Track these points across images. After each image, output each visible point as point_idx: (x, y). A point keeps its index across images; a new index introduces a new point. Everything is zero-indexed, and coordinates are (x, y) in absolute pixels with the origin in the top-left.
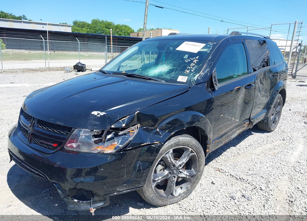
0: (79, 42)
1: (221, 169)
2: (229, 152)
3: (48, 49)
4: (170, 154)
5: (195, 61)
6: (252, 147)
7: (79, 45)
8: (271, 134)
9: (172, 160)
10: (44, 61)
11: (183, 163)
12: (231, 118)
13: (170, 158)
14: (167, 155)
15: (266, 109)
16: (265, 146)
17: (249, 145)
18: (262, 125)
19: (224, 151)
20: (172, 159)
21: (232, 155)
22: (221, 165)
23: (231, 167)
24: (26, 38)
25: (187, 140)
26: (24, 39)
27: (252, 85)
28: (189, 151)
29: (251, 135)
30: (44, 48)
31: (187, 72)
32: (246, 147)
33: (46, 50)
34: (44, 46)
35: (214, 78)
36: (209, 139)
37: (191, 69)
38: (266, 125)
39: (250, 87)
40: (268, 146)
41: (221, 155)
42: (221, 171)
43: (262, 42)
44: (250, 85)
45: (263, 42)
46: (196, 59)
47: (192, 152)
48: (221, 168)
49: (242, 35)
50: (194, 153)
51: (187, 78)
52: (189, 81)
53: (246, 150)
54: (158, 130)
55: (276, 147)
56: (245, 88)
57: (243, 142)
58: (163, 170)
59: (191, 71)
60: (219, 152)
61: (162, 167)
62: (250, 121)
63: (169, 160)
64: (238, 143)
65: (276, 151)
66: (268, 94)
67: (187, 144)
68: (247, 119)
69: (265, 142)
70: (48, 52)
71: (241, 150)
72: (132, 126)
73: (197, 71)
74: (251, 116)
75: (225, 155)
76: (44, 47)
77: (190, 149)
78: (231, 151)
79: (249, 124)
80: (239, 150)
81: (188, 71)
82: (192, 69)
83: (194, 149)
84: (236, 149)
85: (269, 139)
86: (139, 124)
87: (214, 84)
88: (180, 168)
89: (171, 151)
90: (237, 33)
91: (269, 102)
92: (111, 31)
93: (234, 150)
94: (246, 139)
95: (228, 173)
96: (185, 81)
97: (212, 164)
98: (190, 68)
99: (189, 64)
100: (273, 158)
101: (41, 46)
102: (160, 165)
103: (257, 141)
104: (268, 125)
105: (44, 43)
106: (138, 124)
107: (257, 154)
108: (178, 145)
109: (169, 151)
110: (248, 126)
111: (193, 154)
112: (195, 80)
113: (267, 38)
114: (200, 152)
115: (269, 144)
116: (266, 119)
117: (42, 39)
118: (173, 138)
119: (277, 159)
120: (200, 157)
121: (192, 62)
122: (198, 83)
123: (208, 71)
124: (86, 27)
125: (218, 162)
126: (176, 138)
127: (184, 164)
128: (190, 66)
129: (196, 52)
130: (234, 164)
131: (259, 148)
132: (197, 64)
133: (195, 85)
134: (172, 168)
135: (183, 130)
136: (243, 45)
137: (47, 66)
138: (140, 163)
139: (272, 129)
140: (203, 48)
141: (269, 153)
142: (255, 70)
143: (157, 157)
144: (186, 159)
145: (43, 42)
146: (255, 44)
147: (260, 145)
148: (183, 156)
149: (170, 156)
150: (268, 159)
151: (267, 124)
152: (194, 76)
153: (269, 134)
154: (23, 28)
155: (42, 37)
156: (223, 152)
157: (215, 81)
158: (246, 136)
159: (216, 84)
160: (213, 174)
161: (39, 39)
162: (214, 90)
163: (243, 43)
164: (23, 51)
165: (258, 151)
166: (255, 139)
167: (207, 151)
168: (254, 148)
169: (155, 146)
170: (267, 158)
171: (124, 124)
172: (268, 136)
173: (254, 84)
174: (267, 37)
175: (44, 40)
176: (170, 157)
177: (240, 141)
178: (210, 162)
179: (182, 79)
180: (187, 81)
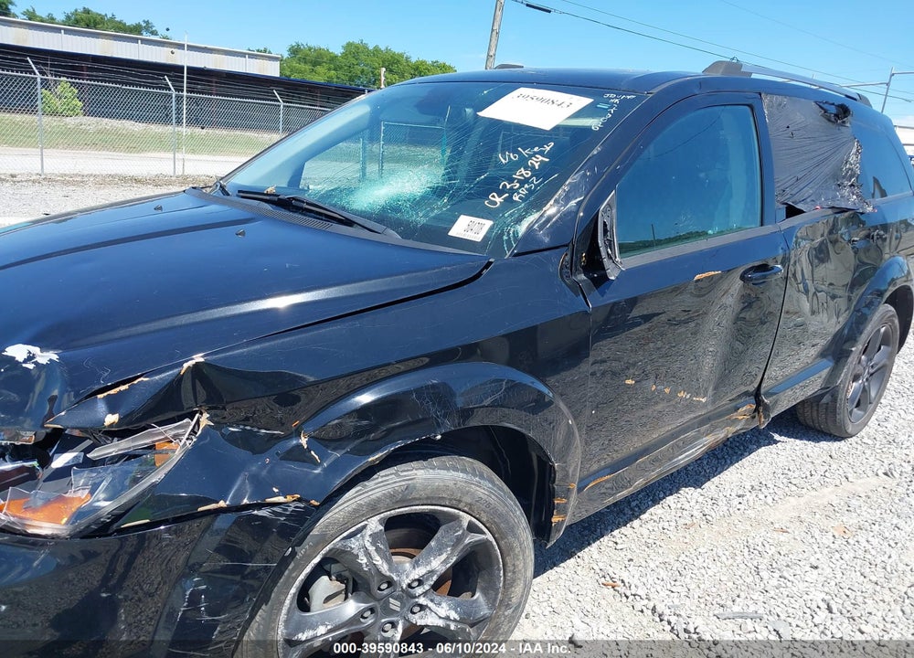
0: (282, 104)
1: (623, 581)
2: (673, 506)
3: (185, 121)
4: (367, 538)
5: (536, 162)
6: (762, 496)
7: (281, 112)
8: (845, 449)
9: (378, 561)
10: (171, 155)
11: (432, 572)
12: (674, 393)
13: (368, 554)
14: (354, 544)
15: (830, 357)
16: (814, 493)
17: (753, 487)
18: (815, 414)
19: (656, 501)
20: (378, 558)
21: (681, 522)
22: (631, 560)
23: (663, 574)
24: (120, 83)
25: (451, 484)
26: (114, 85)
27: (772, 268)
28: (461, 526)
29: (769, 444)
30: (174, 116)
31: (495, 203)
32: (740, 493)
33: (179, 122)
34: (174, 108)
35: (605, 231)
36: (558, 476)
37: (512, 191)
38: (826, 414)
39: (765, 277)
40: (828, 495)
41: (637, 517)
42: (621, 589)
43: (833, 110)
44: (764, 268)
45: (840, 111)
46: (541, 153)
47: (472, 528)
48: (625, 576)
49: (754, 76)
50: (483, 533)
51: (488, 224)
52: (493, 240)
53: (739, 506)
54: (304, 441)
55: (854, 502)
56: (742, 278)
57: (732, 469)
58: (343, 596)
59: (509, 200)
60: (633, 504)
61: (338, 586)
62: (759, 402)
63: (363, 560)
64: (716, 471)
65: (852, 520)
66: (842, 303)
67: (451, 500)
68: (746, 394)
69: (817, 477)
70: (184, 130)
71: (720, 503)
72: (161, 424)
73: (537, 201)
74: (763, 385)
75: (655, 518)
76: (174, 112)
77: (466, 519)
78: (679, 506)
79: (756, 410)
80: (710, 502)
81: (499, 200)
82: (517, 191)
83: (484, 520)
84: (701, 499)
85: (834, 466)
86: (206, 415)
87: (604, 254)
88: (419, 591)
89: (374, 525)
90: (734, 66)
91: (846, 332)
92: (382, 73)
93: (693, 503)
94: (746, 461)
95: (646, 602)
96: (478, 238)
97: (596, 556)
98: (508, 186)
99: (510, 170)
100: (836, 546)
101: (166, 108)
102: (325, 578)
103: (786, 471)
104: (834, 412)
105: (174, 99)
106: (201, 414)
107: (777, 526)
108: (404, 502)
109: (365, 527)
110: (754, 417)
111: (478, 537)
112: (520, 235)
113: (855, 99)
114: (512, 530)
115: (831, 488)
116: (830, 393)
117: (170, 89)
118: (382, 473)
119: (852, 554)
120: (511, 548)
121: (523, 162)
122: (529, 248)
123: (579, 204)
124: (326, 66)
125: (619, 547)
126: (396, 474)
127: (435, 578)
128: (511, 180)
129: (548, 126)
130: (678, 564)
131: (791, 499)
132: (542, 173)
133: (516, 255)
134: (379, 589)
135: (430, 441)
136: (750, 113)
137: (179, 172)
138: (198, 584)
139: (850, 430)
140: (579, 114)
141: (825, 523)
142: (792, 211)
143: (301, 552)
144: (444, 556)
145: (170, 96)
146: (805, 116)
147: (794, 488)
148: (433, 543)
149: (368, 544)
150: (817, 550)
151: (832, 409)
152: (519, 221)
153: (837, 444)
154: (141, 59)
155: (170, 83)
156: (648, 507)
157: (610, 244)
158: (750, 447)
159: (609, 257)
160: (588, 599)
161: (160, 88)
162: (600, 280)
163: (751, 106)
164: (129, 125)
165: (783, 512)
166: (782, 461)
167: (553, 520)
168: (769, 500)
169: (274, 512)
170: (815, 546)
171: (113, 413)
172: (833, 454)
173: (782, 263)
174: (858, 98)
175: (174, 93)
176: (367, 549)
177: (724, 465)
178: (589, 544)
179: (469, 228)
180: (485, 237)
